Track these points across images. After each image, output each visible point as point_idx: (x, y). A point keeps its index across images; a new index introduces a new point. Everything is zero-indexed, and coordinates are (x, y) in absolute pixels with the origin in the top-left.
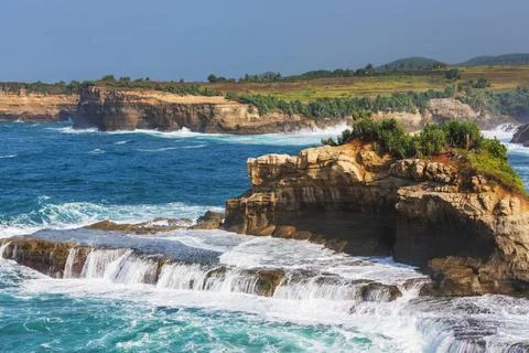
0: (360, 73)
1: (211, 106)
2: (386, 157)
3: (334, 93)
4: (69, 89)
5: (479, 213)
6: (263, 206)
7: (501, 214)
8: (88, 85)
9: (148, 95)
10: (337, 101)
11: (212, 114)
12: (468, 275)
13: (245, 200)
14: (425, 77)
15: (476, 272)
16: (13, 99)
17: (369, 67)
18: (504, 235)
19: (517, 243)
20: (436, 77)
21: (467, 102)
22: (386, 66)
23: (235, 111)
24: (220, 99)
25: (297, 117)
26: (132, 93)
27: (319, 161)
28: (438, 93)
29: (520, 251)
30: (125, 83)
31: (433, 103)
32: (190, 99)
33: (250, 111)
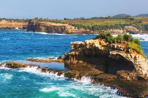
0: (106, 18)
1: (64, 26)
2: (107, 43)
3: (99, 24)
4: (26, 21)
5: (130, 59)
6: (74, 55)
7: (136, 59)
8: (31, 20)
9: (47, 23)
10: (100, 26)
11: (65, 29)
12: (126, 75)
13: (70, 53)
14: (124, 20)
15: (129, 74)
16: (10, 23)
17: (109, 16)
18: (136, 65)
19: (140, 67)
20: (127, 20)
21: (136, 27)
22: (114, 17)
23: (71, 28)
24: (67, 25)
25: (88, 30)
26: (43, 23)
27: (89, 44)
28: (128, 24)
29: (140, 69)
30: (41, 20)
31: (126, 27)
32: (59, 25)
33: (75, 28)
